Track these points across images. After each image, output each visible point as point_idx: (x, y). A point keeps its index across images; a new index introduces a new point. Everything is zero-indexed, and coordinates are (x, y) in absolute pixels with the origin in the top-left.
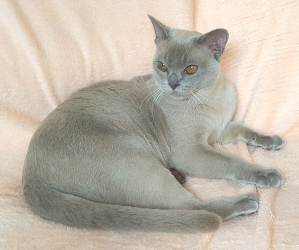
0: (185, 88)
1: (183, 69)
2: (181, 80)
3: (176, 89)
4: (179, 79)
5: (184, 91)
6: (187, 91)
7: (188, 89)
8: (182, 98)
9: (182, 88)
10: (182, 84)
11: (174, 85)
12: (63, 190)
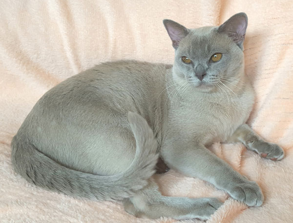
0: (213, 77)
1: (209, 58)
2: (207, 69)
3: (204, 79)
4: (205, 69)
5: (211, 80)
6: (215, 80)
7: (216, 77)
8: (210, 89)
9: (209, 77)
10: (210, 73)
11: (201, 74)
12: (41, 150)
